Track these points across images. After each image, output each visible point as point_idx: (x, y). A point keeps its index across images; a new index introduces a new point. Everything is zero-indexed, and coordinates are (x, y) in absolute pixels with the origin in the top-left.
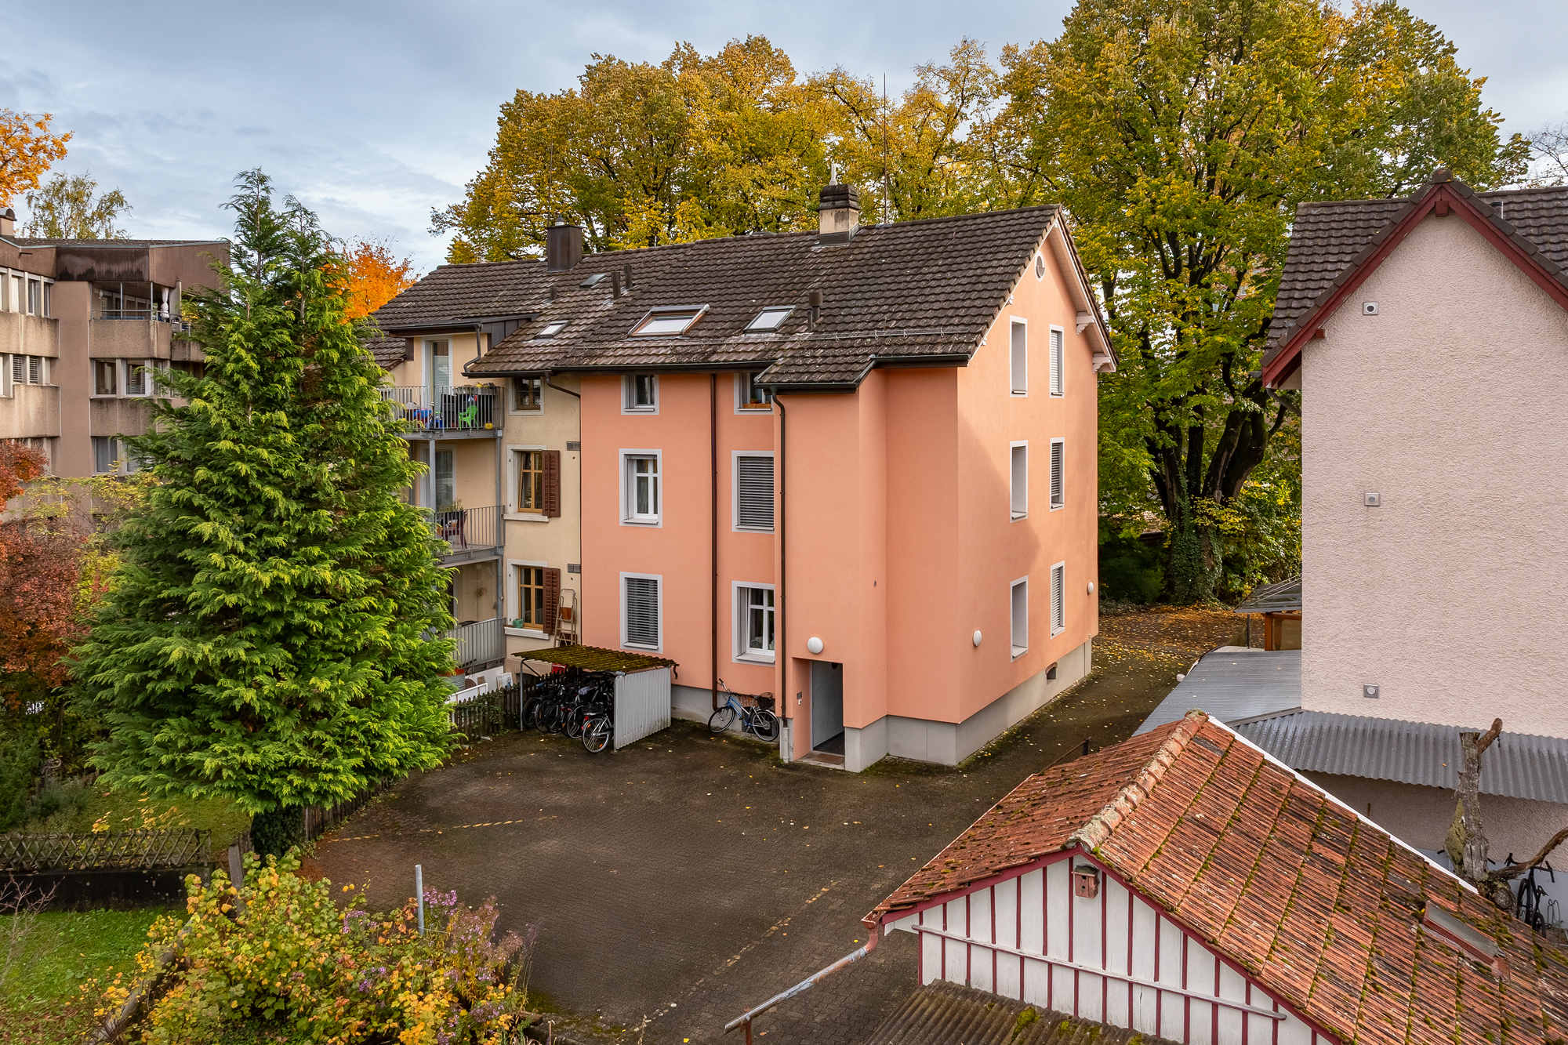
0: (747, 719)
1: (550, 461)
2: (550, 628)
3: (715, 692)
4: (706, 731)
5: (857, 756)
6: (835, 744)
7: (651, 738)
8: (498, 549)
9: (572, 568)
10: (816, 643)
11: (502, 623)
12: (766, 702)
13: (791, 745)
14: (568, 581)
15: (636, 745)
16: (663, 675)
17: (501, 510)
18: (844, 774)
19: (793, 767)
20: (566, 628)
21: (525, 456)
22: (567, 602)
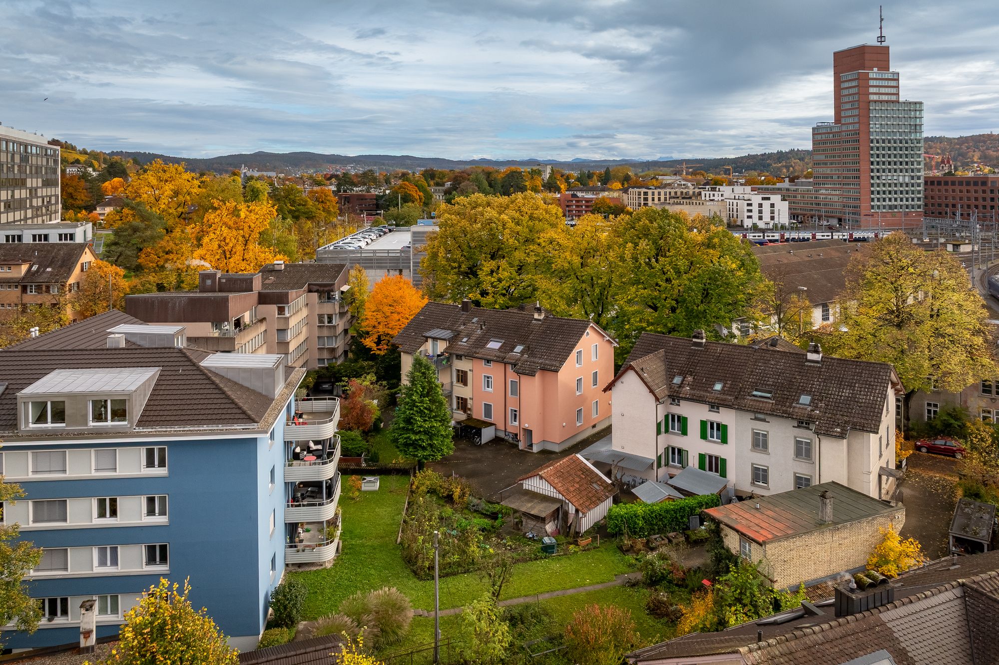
0: (513, 438)
1: (464, 374)
2: (465, 412)
3: (505, 431)
4: (503, 440)
5: (535, 449)
6: (531, 445)
7: (490, 442)
8: (451, 392)
9: (470, 398)
10: (527, 425)
11: (452, 409)
12: (516, 435)
13: (521, 446)
14: (469, 402)
15: (487, 443)
16: (493, 427)
17: (452, 383)
18: (533, 453)
19: (522, 450)
20: (469, 412)
21: (458, 371)
22: (469, 406)
